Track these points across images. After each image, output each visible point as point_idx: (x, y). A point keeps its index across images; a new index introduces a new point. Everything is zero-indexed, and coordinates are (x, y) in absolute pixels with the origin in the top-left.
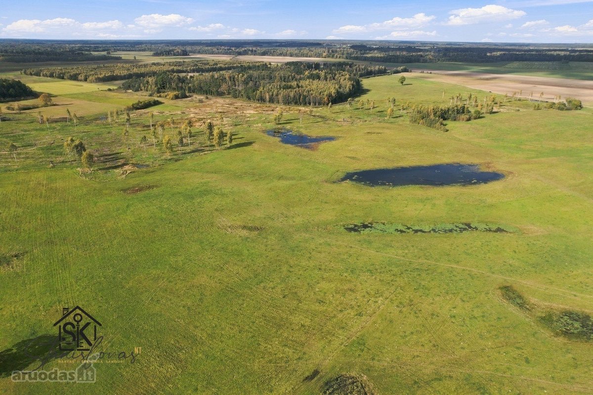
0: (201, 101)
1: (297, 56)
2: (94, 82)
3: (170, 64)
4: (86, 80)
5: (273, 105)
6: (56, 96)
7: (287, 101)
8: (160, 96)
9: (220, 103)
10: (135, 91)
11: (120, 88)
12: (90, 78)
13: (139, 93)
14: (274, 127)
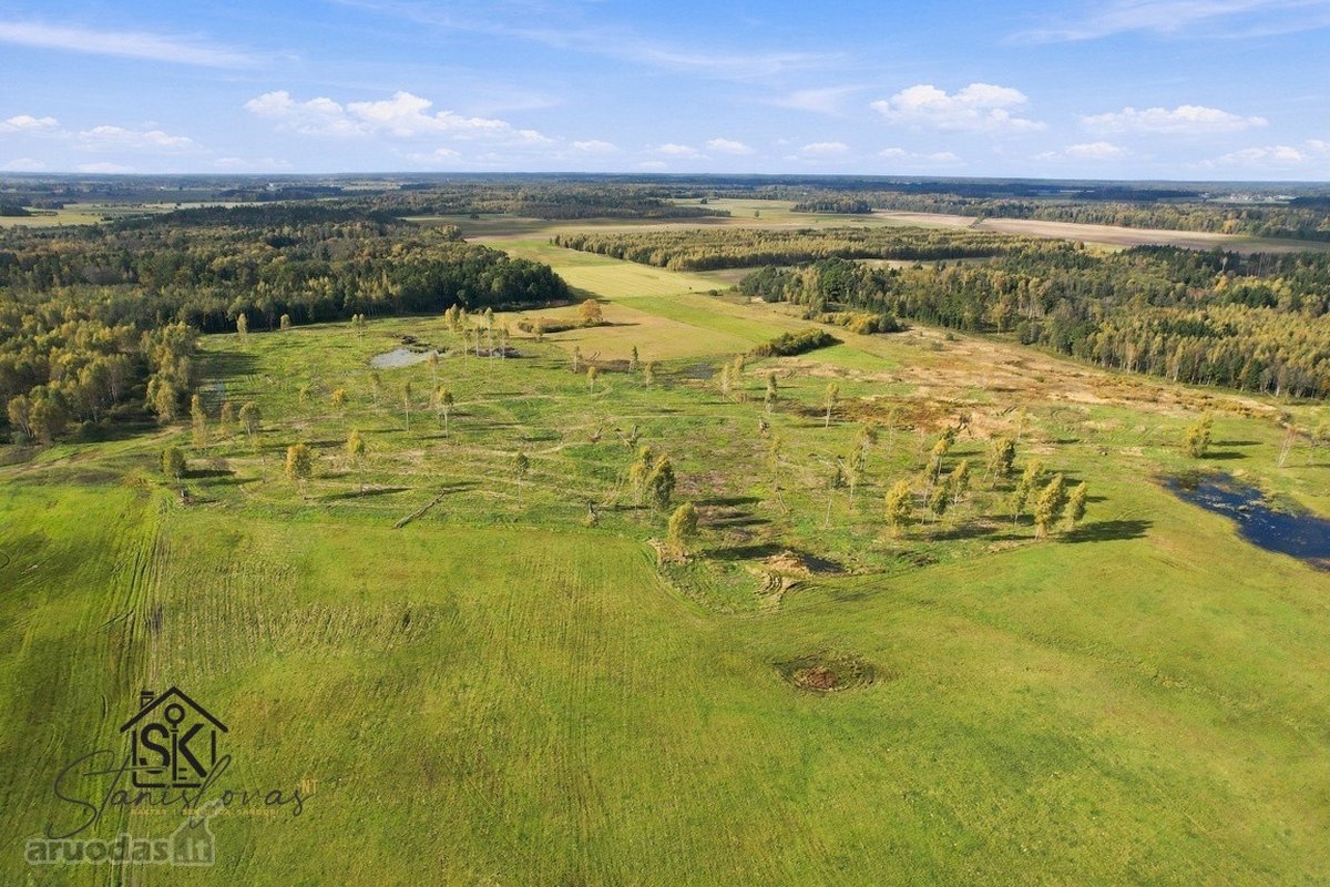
0: (938, 347)
1: (1144, 224)
2: (679, 270)
3: (836, 234)
4: (664, 264)
5: (1149, 382)
6: (607, 302)
7: (1193, 374)
8: (831, 322)
9: (986, 357)
10: (771, 302)
11: (734, 290)
12: (673, 260)
13: (781, 307)
14: (1188, 467)
